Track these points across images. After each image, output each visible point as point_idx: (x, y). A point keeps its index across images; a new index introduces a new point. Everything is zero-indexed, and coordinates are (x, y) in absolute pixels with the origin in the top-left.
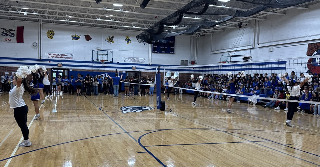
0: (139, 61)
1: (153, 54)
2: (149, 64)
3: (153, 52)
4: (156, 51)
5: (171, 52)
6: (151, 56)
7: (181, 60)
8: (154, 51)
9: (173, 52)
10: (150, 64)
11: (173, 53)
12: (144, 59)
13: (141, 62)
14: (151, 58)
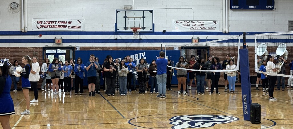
0: (205, 26)
1: (231, 11)
2: (224, 31)
3: (231, 8)
4: (238, 7)
5: (267, 7)
6: (228, 17)
7: (289, 22)
8: (233, 7)
9: (271, 7)
10: (227, 32)
11: (271, 9)
12: (215, 22)
13: (209, 28)
14: (228, 20)
